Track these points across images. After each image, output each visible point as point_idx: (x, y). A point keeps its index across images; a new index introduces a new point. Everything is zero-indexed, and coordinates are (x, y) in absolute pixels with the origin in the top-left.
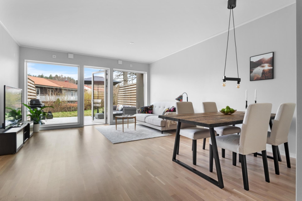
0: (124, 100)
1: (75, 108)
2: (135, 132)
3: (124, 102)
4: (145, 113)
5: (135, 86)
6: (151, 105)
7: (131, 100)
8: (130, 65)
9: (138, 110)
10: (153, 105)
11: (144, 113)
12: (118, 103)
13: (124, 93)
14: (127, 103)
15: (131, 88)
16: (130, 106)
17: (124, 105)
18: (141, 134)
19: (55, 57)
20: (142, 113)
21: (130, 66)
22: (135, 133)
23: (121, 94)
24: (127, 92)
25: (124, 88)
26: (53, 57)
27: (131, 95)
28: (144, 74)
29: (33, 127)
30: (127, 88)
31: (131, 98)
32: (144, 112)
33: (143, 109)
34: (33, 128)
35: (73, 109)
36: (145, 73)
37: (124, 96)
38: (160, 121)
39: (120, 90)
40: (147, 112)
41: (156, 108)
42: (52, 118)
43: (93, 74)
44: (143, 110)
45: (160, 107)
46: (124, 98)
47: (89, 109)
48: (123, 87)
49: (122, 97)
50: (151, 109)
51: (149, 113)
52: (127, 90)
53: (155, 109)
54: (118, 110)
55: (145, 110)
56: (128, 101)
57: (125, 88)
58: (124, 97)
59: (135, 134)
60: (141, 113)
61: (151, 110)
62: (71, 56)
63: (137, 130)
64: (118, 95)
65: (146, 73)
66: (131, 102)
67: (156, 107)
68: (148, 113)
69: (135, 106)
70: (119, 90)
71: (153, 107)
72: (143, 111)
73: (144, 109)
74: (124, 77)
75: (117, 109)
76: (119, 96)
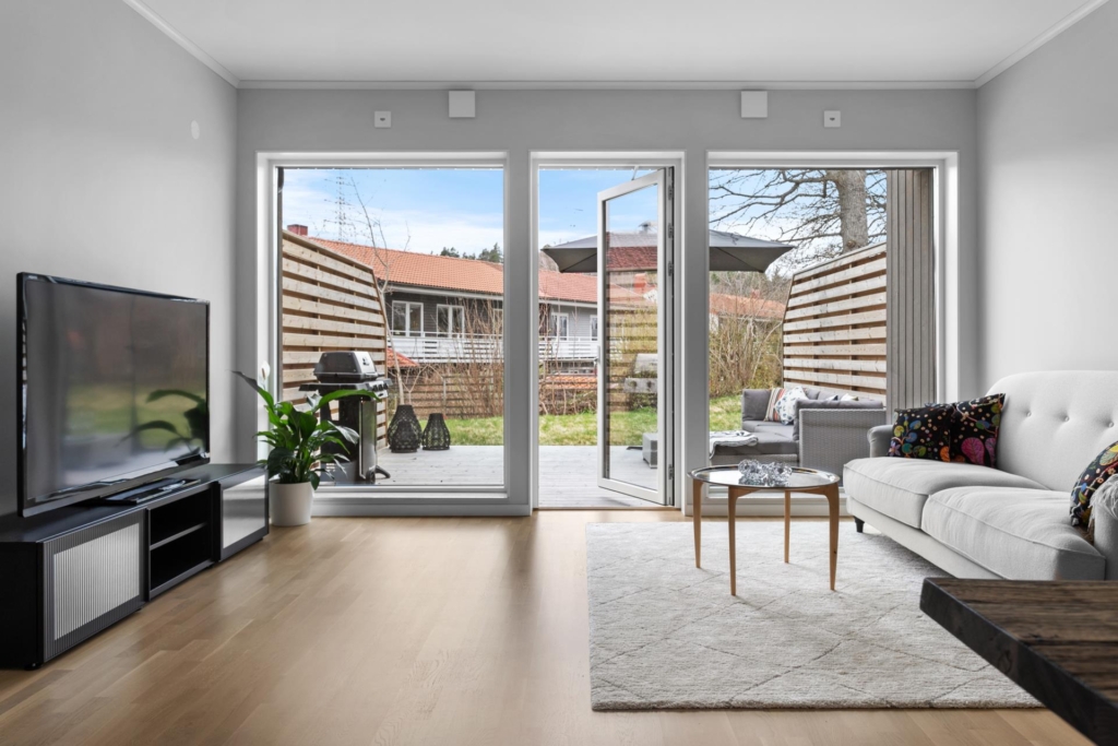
0: (816, 357)
1: (582, 399)
2: (830, 605)
3: (817, 370)
4: (933, 455)
5: (881, 264)
6: (990, 393)
7: (855, 357)
8: (828, 114)
9: (875, 429)
10: (1001, 398)
11: (926, 457)
12: (787, 374)
13: (816, 317)
14: (832, 378)
15: (855, 280)
16: (847, 397)
17: (814, 389)
18: (865, 642)
19: (387, 123)
20: (912, 456)
21: (828, 123)
22: (817, 620)
23: (802, 319)
24: (832, 307)
25: (814, 283)
26: (378, 123)
27: (855, 326)
28: (936, 174)
29: (262, 496)
30: (831, 279)
31: (855, 342)
32: (923, 450)
33: (917, 425)
34: (267, 500)
35: (574, 401)
36: (943, 163)
37: (816, 330)
38: (1053, 554)
39: (796, 295)
40: (945, 451)
41: (1028, 420)
42: (446, 447)
43: (604, 203)
44: (920, 433)
45: (1064, 417)
46: (816, 344)
47: (645, 405)
48: (809, 279)
49: (804, 338)
50: (982, 424)
51: (969, 461)
52: (831, 293)
53: (1022, 433)
54: (776, 420)
55: (937, 437)
56: (837, 364)
57: (823, 281)
58: (816, 337)
59: (816, 630)
60: (901, 454)
61: (981, 432)
62: (462, 106)
63: (850, 591)
64: (788, 327)
65: (952, 156)
66: (855, 373)
67: (1027, 412)
68: (958, 455)
69: (882, 399)
70: (791, 297)
71: (1001, 414)
72: (915, 444)
73: (924, 422)
74: (844, 226)
75: (770, 414)
76: (789, 333)
